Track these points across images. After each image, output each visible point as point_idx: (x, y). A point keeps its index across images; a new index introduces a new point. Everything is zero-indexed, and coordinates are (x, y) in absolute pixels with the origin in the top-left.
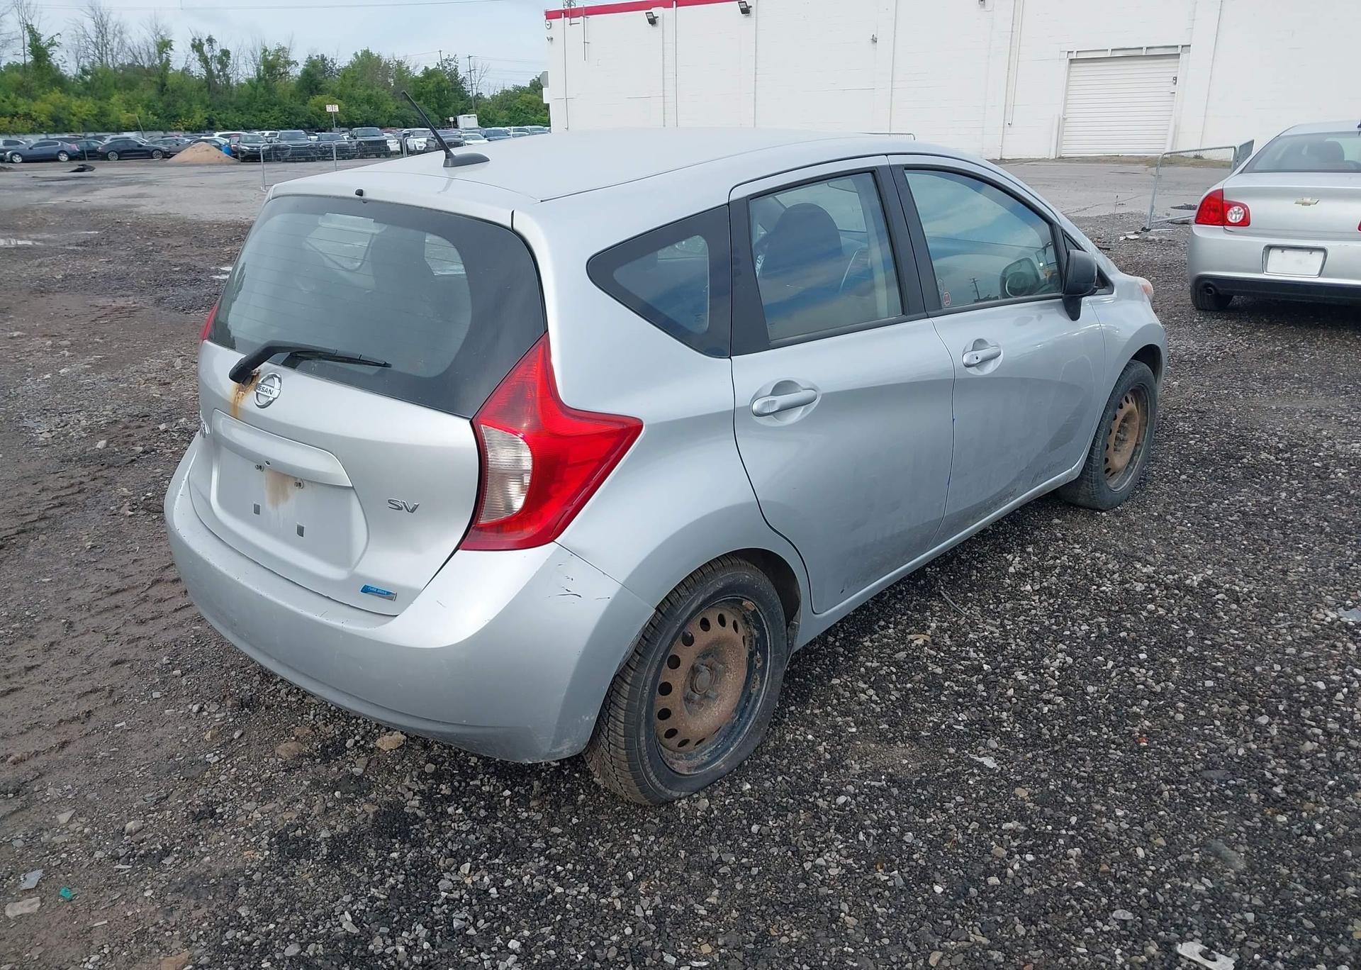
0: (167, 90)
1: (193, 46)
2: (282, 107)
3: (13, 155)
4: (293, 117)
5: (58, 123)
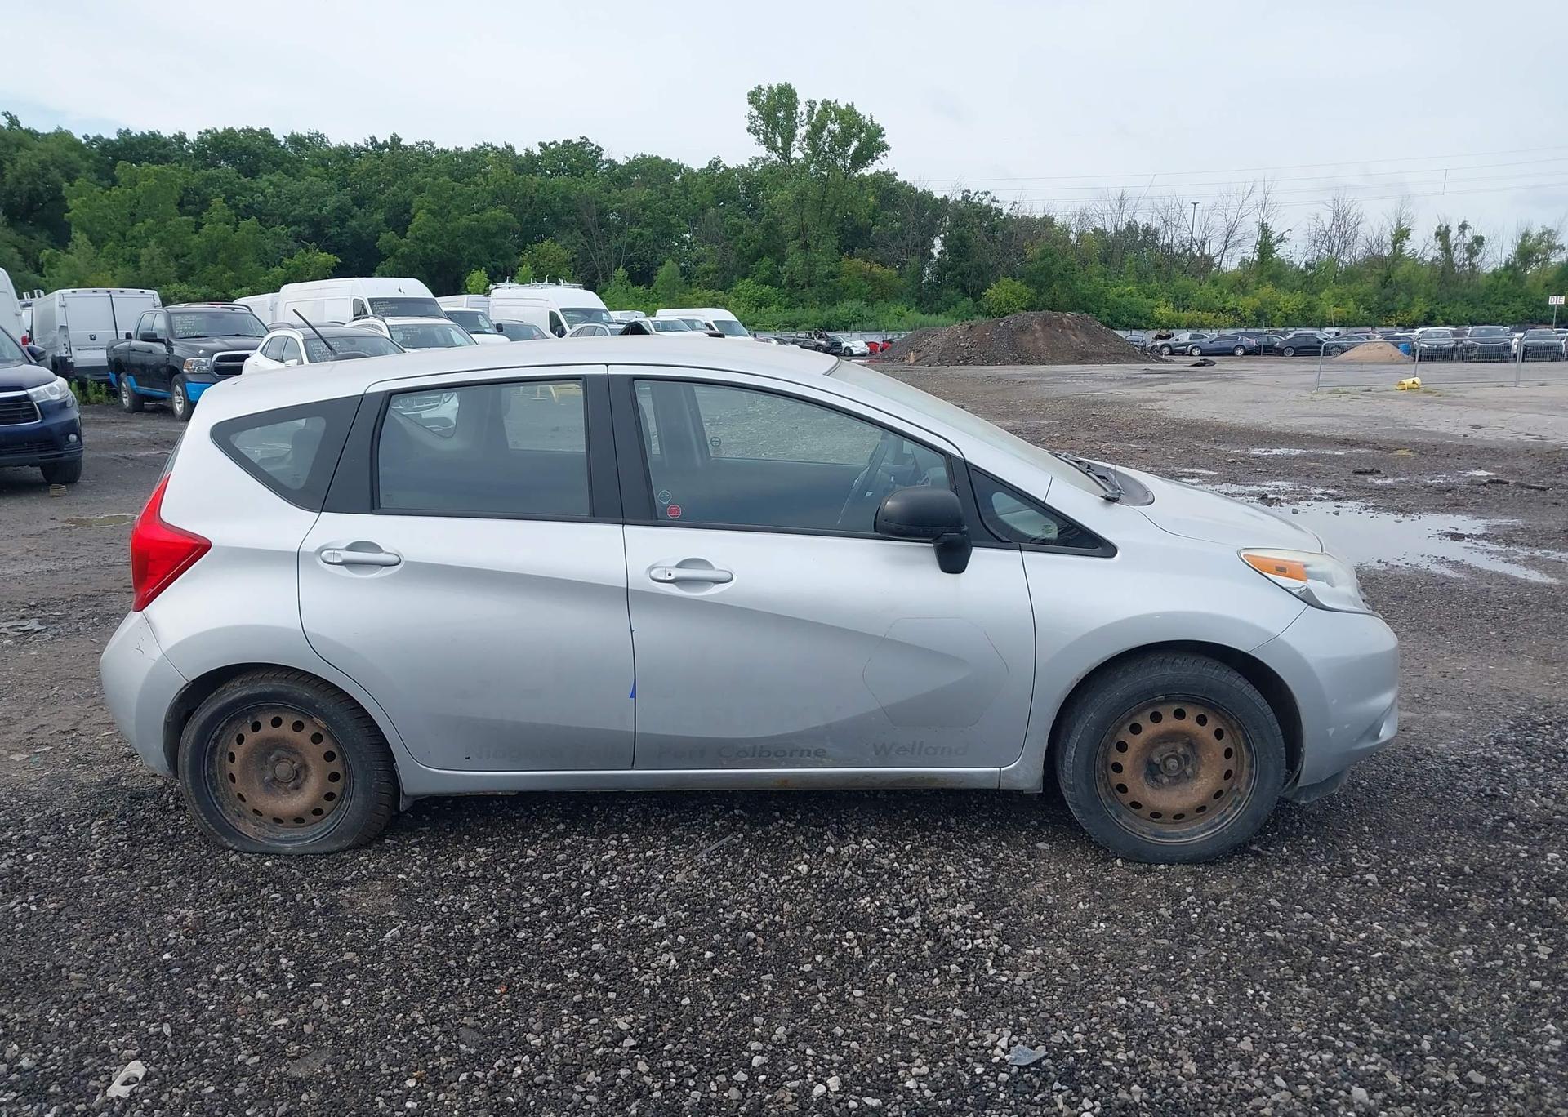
0: (1391, 282)
1: (1437, 234)
2: (1528, 300)
3: (1192, 348)
4: (1539, 310)
5: (1261, 318)
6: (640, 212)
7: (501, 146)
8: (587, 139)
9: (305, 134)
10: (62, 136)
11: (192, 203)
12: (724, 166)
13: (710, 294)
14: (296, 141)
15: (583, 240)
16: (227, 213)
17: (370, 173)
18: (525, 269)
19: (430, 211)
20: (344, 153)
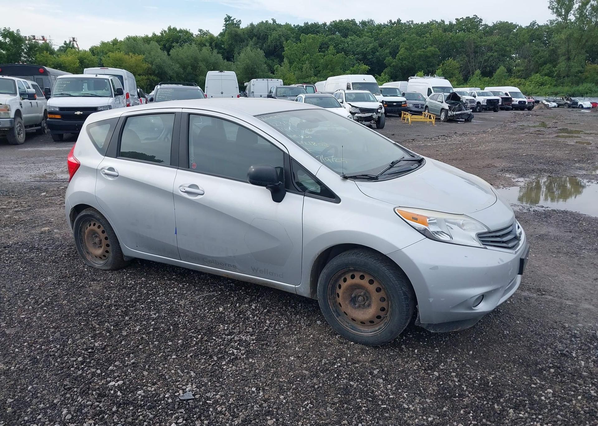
6: (493, 46)
7: (439, 21)
8: (476, 16)
9: (367, 20)
10: (287, 25)
11: (323, 47)
12: (538, 25)
13: (517, 80)
14: (363, 23)
15: (466, 59)
16: (334, 51)
17: (387, 34)
18: (439, 71)
19: (406, 49)
20: (380, 27)
